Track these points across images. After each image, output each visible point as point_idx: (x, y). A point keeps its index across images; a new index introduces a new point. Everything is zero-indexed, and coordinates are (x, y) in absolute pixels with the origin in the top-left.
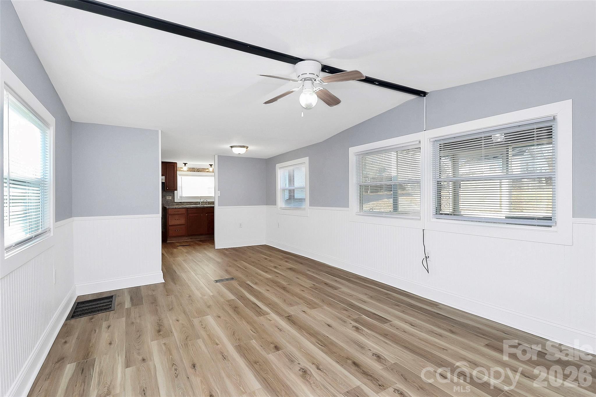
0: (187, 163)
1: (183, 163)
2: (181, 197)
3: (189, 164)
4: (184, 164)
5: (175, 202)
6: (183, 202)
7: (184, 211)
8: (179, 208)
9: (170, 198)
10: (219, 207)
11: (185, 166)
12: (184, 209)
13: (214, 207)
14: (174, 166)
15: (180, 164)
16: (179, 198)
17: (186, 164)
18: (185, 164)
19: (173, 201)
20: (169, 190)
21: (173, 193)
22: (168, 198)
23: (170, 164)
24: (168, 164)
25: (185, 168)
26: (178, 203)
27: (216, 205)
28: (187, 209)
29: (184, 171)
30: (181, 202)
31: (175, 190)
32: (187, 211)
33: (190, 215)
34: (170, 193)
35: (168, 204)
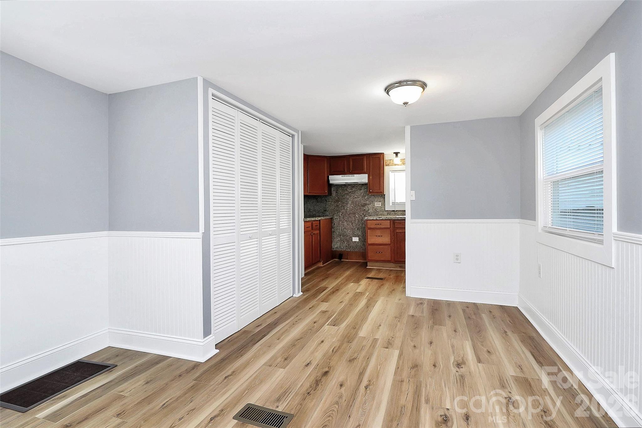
1: (394, 153)
2: (394, 203)
3: (402, 154)
4: (395, 155)
5: (386, 210)
6: (396, 211)
7: (387, 224)
8: (381, 219)
9: (379, 204)
10: (411, 220)
11: (396, 157)
12: (389, 221)
13: (405, 220)
14: (379, 159)
15: (388, 153)
16: (391, 204)
17: (399, 154)
18: (397, 154)
19: (384, 209)
20: (373, 194)
22: (377, 204)
23: (375, 156)
24: (372, 156)
25: (397, 160)
26: (389, 212)
27: (408, 217)
28: (393, 221)
29: (396, 165)
30: (394, 211)
31: (381, 192)
32: (394, 223)
33: (397, 231)
34: (379, 198)
35: (376, 212)
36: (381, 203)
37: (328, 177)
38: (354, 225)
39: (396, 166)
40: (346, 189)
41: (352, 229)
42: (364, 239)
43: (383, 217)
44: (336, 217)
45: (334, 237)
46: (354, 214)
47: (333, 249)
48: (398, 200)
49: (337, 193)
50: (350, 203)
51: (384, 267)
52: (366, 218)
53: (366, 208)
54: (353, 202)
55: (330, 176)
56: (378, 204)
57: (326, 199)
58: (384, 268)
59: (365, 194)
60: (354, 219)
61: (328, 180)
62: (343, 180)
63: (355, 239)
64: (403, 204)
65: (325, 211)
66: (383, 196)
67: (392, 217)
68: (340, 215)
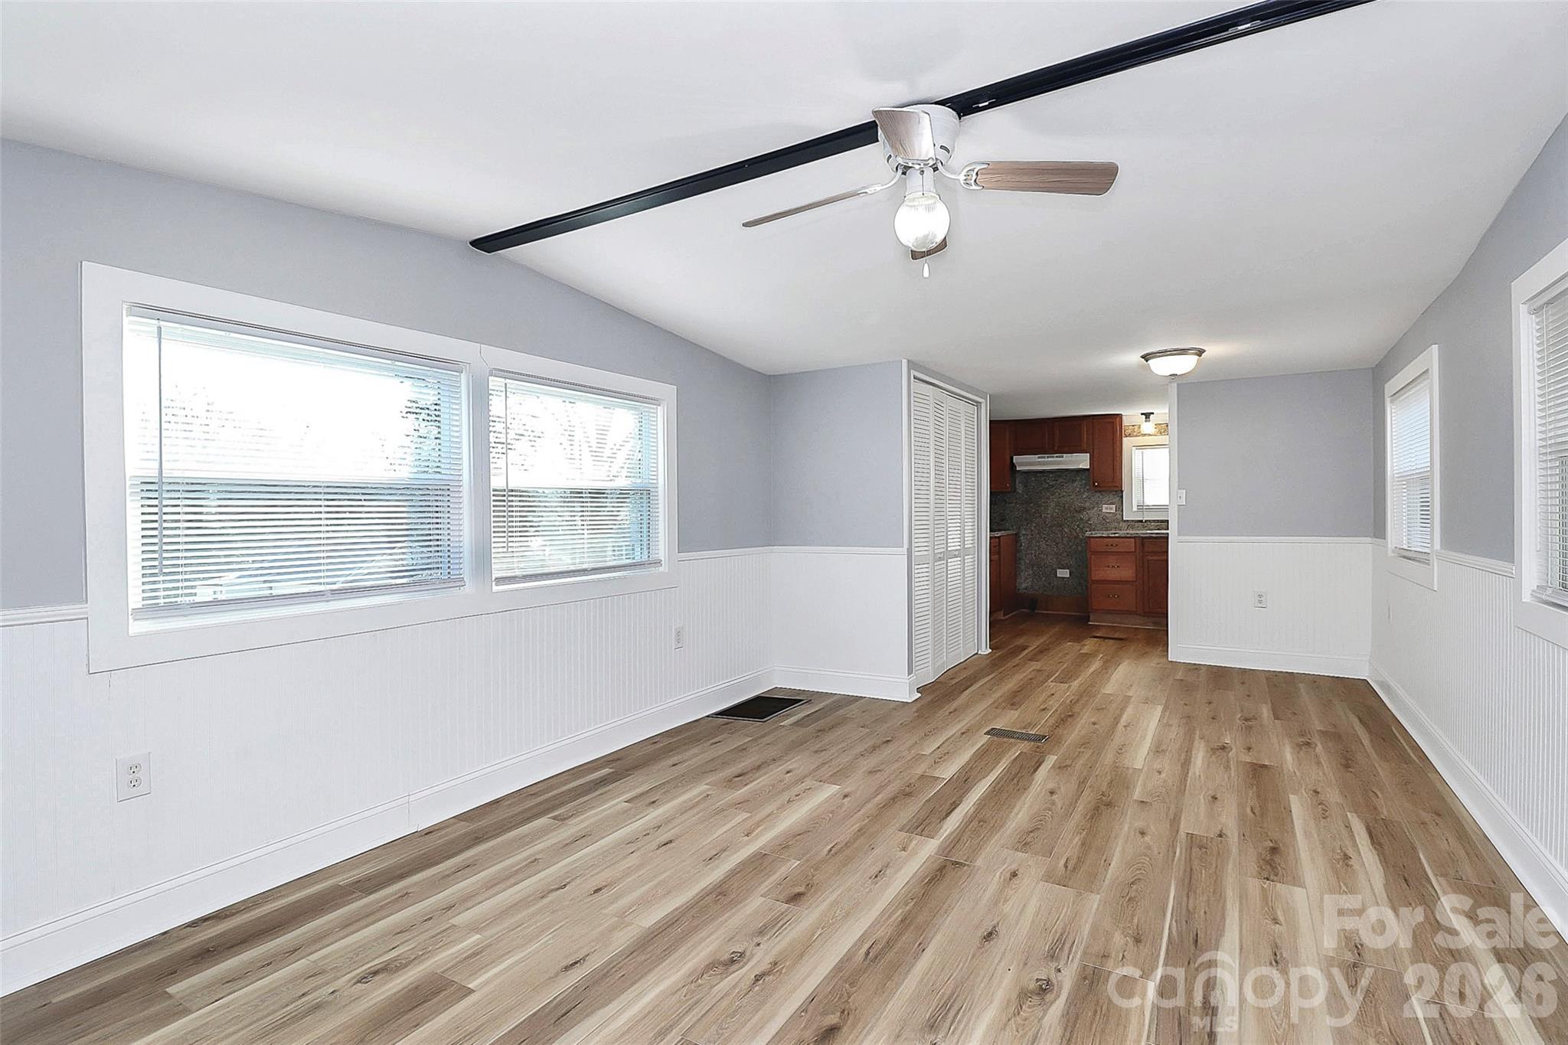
0: (1153, 413)
1: (1142, 414)
2: (1141, 508)
3: (1159, 414)
4: (1144, 417)
5: (1124, 519)
6: (1146, 521)
7: (1131, 545)
8: (1117, 535)
9: (1111, 509)
10: (1181, 538)
11: (1146, 421)
12: (1133, 540)
13: (1167, 538)
14: (1114, 425)
15: (1131, 415)
16: (1135, 509)
17: (1152, 415)
18: (1147, 416)
19: (1120, 517)
20: (1099, 489)
21: (1120, 495)
23: (1104, 420)
24: (1097, 420)
25: (1148, 427)
26: (1132, 524)
27: (1173, 532)
28: (1143, 541)
29: (1145, 435)
30: (1141, 521)
31: (1117, 487)
32: (1143, 545)
33: (1150, 558)
34: (1111, 496)
35: (1105, 523)
36: (1114, 506)
37: (1012, 459)
38: (1061, 546)
39: (1146, 437)
40: (1045, 479)
41: (1057, 554)
42: (1082, 571)
43: (1122, 533)
44: (1024, 532)
45: (1020, 568)
46: (1061, 526)
47: (1019, 590)
48: (1150, 501)
49: (1025, 486)
50: (1053, 505)
51: (1122, 623)
52: (1088, 534)
53: (1084, 516)
54: (1058, 504)
55: (1014, 457)
56: (1108, 509)
57: (1005, 498)
58: (1123, 625)
59: (1082, 490)
60: (1059, 536)
61: (1013, 466)
62: (1040, 463)
63: (1063, 573)
64: (1164, 509)
65: (1002, 520)
66: (1119, 492)
67: (1142, 532)
68: (1033, 528)
